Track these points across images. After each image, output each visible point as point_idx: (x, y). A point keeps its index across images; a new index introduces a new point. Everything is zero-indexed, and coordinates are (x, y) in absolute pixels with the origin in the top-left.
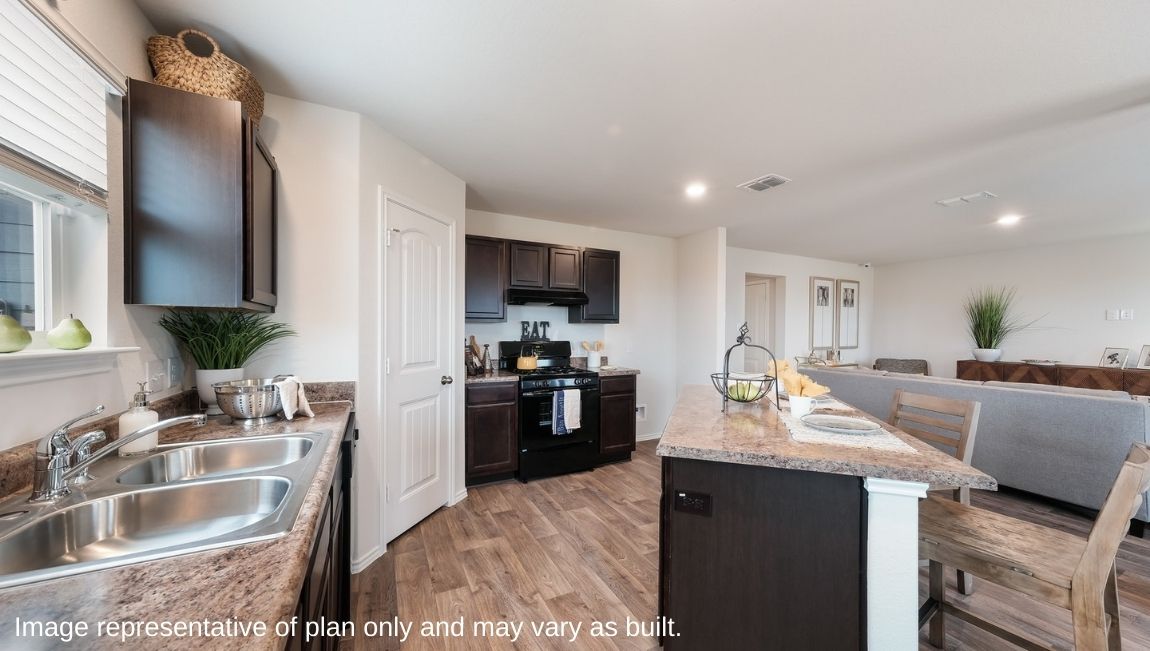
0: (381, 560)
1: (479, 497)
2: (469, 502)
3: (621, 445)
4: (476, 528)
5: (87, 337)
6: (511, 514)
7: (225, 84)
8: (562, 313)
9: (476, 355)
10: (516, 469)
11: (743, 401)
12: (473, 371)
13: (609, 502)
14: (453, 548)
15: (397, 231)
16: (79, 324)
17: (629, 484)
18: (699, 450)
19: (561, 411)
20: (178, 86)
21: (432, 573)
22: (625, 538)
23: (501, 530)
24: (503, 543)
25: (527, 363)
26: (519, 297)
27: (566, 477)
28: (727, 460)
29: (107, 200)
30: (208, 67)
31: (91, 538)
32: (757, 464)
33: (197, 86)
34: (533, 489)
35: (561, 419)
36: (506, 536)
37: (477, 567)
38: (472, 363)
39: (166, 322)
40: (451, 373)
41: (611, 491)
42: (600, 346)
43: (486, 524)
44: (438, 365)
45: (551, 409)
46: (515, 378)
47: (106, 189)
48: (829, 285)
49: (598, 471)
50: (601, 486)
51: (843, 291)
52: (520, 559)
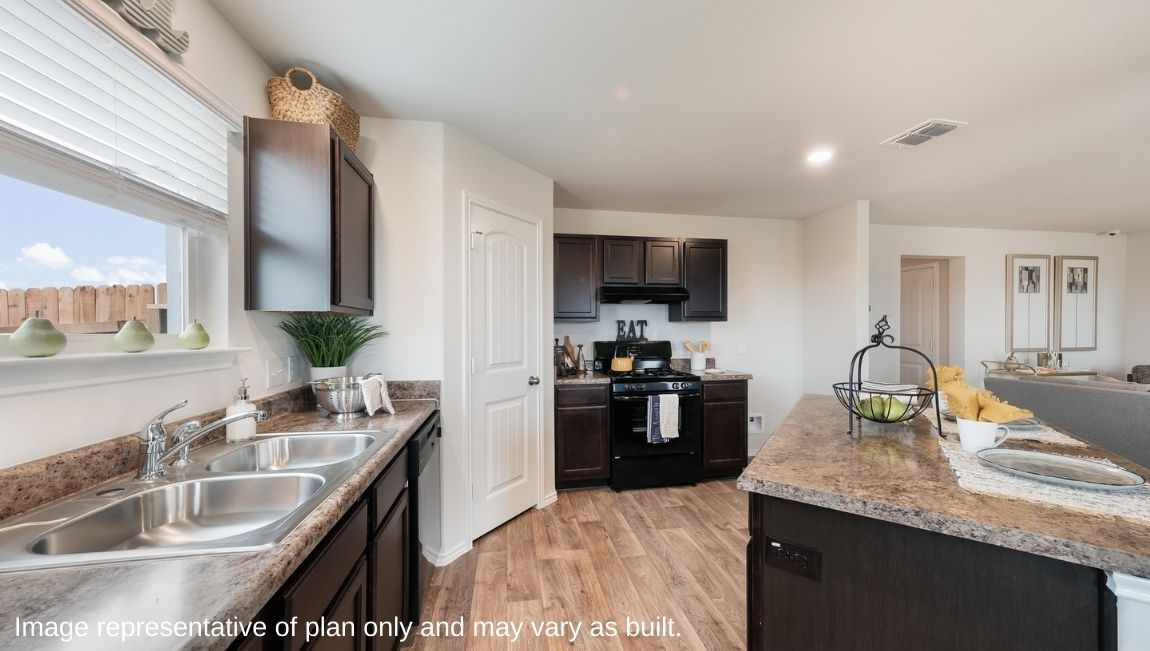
0: (466, 556)
1: (568, 502)
2: (558, 507)
3: (729, 460)
4: (559, 536)
5: (206, 339)
6: (598, 525)
7: (321, 111)
8: (662, 311)
9: (568, 355)
10: (608, 476)
11: (882, 420)
12: (562, 372)
13: (710, 527)
14: (535, 554)
15: (481, 233)
16: (200, 328)
17: (734, 505)
18: (797, 489)
19: (656, 417)
20: (286, 119)
21: (509, 578)
22: (723, 572)
23: (586, 543)
24: (583, 557)
25: (622, 364)
26: (613, 295)
27: (663, 490)
28: (841, 508)
29: (228, 223)
30: (308, 97)
31: (163, 521)
32: (890, 519)
33: (299, 117)
34: (625, 500)
35: (656, 427)
36: (588, 549)
37: (554, 581)
38: (563, 363)
39: (285, 325)
40: (538, 373)
41: (713, 512)
42: (704, 347)
43: (570, 533)
44: (525, 366)
45: (646, 414)
46: (607, 381)
47: (226, 212)
48: (1042, 264)
49: (701, 486)
50: (702, 504)
51: (1066, 273)
52: (599, 578)
